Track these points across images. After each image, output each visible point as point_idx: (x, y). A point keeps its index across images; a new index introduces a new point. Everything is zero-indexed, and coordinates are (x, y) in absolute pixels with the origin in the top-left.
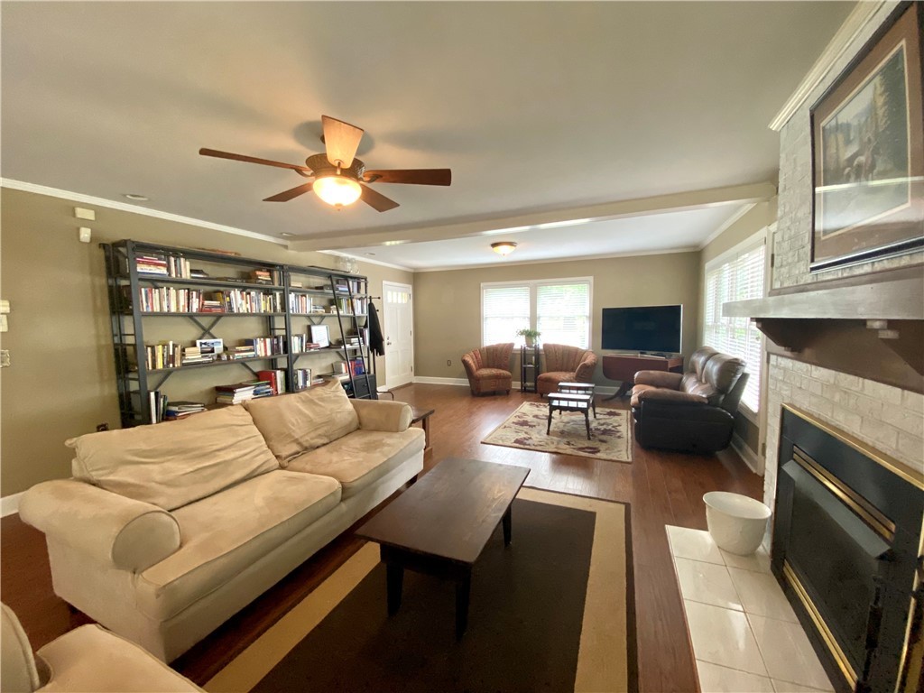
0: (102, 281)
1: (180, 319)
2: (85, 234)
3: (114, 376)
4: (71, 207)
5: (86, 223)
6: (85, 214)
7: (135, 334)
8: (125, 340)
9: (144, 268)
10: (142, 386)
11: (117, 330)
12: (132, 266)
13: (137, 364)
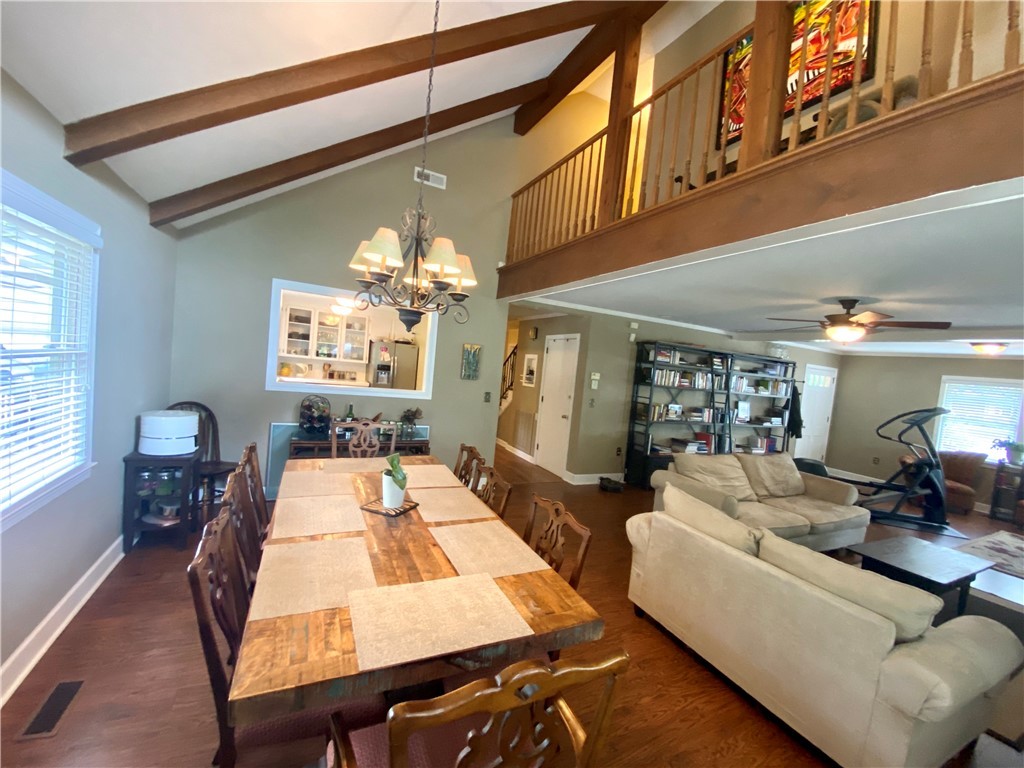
0: (633, 364)
1: (662, 390)
2: (633, 337)
3: (628, 421)
4: (628, 322)
5: (634, 331)
6: (635, 326)
7: (650, 398)
8: (640, 400)
9: (660, 358)
10: (647, 430)
11: (635, 394)
12: (655, 357)
13: (647, 416)
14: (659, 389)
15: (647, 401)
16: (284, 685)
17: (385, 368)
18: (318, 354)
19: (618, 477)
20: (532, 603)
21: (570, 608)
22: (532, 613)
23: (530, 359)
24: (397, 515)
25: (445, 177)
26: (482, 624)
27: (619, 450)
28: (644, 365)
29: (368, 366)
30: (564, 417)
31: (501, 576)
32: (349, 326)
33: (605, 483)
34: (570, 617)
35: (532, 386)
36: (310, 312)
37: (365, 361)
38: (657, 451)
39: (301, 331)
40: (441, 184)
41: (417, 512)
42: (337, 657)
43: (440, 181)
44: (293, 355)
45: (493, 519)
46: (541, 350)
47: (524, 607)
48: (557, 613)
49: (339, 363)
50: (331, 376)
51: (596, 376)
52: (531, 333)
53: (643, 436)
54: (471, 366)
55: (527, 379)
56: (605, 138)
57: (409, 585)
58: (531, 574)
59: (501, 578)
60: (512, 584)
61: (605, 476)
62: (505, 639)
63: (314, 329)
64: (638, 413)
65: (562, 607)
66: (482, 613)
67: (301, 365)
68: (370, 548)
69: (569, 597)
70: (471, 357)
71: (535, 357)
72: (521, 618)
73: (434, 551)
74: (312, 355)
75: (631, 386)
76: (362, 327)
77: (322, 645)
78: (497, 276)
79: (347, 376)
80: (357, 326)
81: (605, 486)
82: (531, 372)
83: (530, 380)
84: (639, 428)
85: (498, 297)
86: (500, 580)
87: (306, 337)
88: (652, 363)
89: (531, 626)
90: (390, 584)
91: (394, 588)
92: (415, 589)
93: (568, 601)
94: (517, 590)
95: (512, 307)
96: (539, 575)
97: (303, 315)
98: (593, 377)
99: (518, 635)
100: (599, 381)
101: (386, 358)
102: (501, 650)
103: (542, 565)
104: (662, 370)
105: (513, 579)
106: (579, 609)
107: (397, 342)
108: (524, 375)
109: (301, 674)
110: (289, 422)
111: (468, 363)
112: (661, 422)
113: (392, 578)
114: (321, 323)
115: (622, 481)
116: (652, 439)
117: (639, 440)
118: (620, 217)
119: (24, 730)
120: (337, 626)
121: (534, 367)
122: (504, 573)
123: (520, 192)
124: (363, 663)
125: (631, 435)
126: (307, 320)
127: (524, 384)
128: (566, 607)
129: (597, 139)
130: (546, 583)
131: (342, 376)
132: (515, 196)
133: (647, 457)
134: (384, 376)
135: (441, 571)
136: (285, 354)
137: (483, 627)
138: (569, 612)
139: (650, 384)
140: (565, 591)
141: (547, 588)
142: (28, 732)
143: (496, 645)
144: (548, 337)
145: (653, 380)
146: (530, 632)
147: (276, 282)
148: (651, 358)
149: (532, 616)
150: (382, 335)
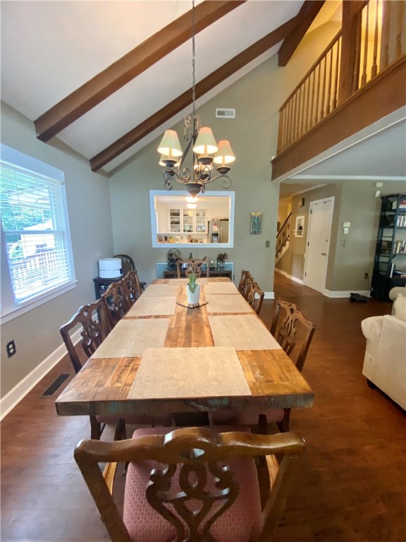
0: (378, 213)
1: (404, 230)
2: (378, 193)
3: (374, 254)
4: (374, 183)
5: (379, 189)
6: (379, 185)
7: (393, 237)
8: (384, 239)
9: (401, 207)
10: (390, 261)
11: (380, 234)
12: (398, 205)
13: (391, 251)
14: (401, 230)
15: (390, 239)
16: (84, 399)
17: (216, 235)
18: (184, 231)
19: (366, 293)
20: (258, 372)
21: (288, 380)
22: (256, 379)
23: (300, 219)
24: (194, 308)
25: (234, 110)
26: (216, 381)
27: (367, 275)
28: (388, 214)
29: (208, 235)
30: (323, 254)
31: (242, 349)
32: (197, 215)
33: (354, 296)
34: (285, 387)
35: (302, 236)
36: (179, 210)
37: (206, 232)
38: (399, 275)
39: (176, 220)
40: (232, 115)
41: (206, 308)
42: (120, 387)
43: (231, 113)
44: (174, 233)
45: (251, 313)
46: (308, 212)
47: (251, 374)
48: (275, 383)
49: (195, 234)
50: (191, 241)
51: (347, 225)
52: (300, 203)
53: (387, 265)
54: (256, 226)
55: (298, 232)
56: (341, 39)
57: (182, 349)
58: (265, 351)
59: (243, 351)
60: (248, 356)
61: (355, 292)
62: (228, 395)
63: (181, 218)
64: (382, 248)
65: (281, 378)
66: (219, 373)
67: (177, 237)
68: (170, 325)
69: (289, 371)
70: (256, 220)
71: (303, 217)
72: (246, 382)
73: (206, 330)
74: (182, 232)
75: (377, 230)
76: (204, 215)
77: (116, 378)
78: (271, 166)
79: (199, 241)
80: (201, 214)
81: (354, 299)
82: (301, 228)
83: (300, 233)
84: (383, 259)
85: (272, 180)
86: (240, 353)
87: (178, 223)
88: (395, 211)
89: (251, 389)
90: (171, 346)
91: (173, 349)
92: (184, 352)
93: (287, 374)
94: (250, 362)
95: (283, 185)
96: (271, 352)
97: (176, 212)
98: (345, 225)
99: (239, 394)
100: (349, 228)
101: (216, 229)
102: (225, 402)
103: (276, 346)
104: (404, 215)
105: (250, 353)
106: (294, 382)
107: (221, 220)
108: (296, 230)
109: (96, 394)
110: (164, 263)
111: (254, 224)
112: (403, 254)
113: (174, 343)
114: (184, 215)
115: (369, 296)
116: (395, 266)
117: (383, 268)
118: (357, 89)
119: (43, 393)
120: (130, 368)
121: (303, 224)
122: (245, 348)
123: (284, 106)
124: (131, 394)
125: (377, 264)
126: (178, 214)
127: (296, 236)
128: (284, 378)
129: (335, 42)
130: (274, 358)
131: (196, 241)
132: (281, 110)
133: (389, 279)
134: (215, 239)
135: (204, 342)
136: (170, 233)
137: (216, 383)
138: (286, 383)
139: (393, 227)
140: (288, 367)
141: (274, 363)
142: (44, 395)
143: (221, 398)
144: (311, 203)
145: (395, 223)
146: (249, 393)
147: (151, 192)
148: (394, 207)
149: (255, 381)
150: (214, 217)
